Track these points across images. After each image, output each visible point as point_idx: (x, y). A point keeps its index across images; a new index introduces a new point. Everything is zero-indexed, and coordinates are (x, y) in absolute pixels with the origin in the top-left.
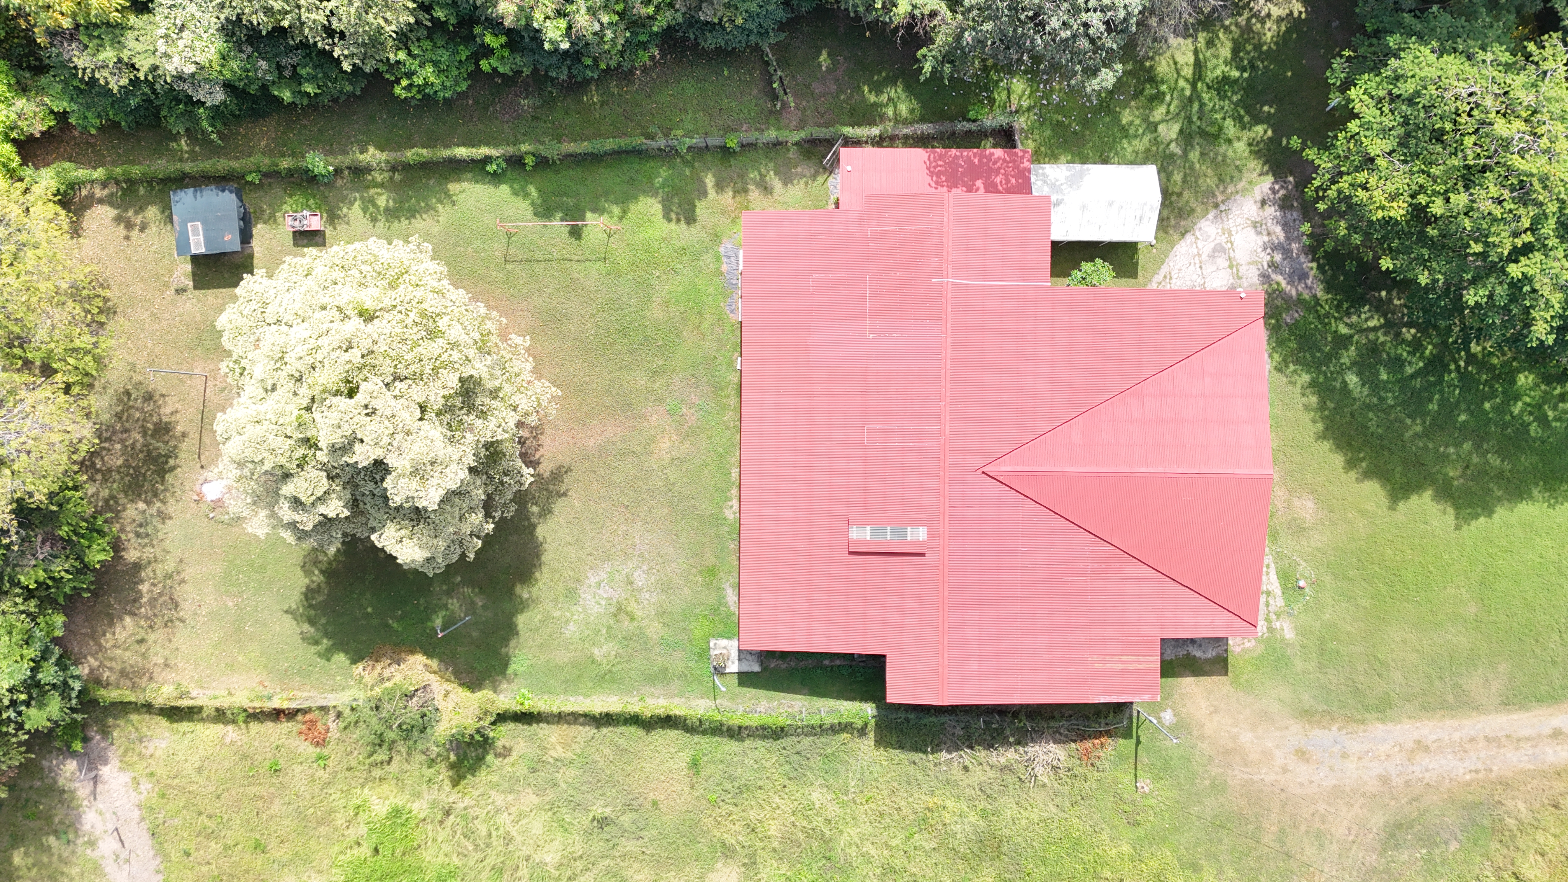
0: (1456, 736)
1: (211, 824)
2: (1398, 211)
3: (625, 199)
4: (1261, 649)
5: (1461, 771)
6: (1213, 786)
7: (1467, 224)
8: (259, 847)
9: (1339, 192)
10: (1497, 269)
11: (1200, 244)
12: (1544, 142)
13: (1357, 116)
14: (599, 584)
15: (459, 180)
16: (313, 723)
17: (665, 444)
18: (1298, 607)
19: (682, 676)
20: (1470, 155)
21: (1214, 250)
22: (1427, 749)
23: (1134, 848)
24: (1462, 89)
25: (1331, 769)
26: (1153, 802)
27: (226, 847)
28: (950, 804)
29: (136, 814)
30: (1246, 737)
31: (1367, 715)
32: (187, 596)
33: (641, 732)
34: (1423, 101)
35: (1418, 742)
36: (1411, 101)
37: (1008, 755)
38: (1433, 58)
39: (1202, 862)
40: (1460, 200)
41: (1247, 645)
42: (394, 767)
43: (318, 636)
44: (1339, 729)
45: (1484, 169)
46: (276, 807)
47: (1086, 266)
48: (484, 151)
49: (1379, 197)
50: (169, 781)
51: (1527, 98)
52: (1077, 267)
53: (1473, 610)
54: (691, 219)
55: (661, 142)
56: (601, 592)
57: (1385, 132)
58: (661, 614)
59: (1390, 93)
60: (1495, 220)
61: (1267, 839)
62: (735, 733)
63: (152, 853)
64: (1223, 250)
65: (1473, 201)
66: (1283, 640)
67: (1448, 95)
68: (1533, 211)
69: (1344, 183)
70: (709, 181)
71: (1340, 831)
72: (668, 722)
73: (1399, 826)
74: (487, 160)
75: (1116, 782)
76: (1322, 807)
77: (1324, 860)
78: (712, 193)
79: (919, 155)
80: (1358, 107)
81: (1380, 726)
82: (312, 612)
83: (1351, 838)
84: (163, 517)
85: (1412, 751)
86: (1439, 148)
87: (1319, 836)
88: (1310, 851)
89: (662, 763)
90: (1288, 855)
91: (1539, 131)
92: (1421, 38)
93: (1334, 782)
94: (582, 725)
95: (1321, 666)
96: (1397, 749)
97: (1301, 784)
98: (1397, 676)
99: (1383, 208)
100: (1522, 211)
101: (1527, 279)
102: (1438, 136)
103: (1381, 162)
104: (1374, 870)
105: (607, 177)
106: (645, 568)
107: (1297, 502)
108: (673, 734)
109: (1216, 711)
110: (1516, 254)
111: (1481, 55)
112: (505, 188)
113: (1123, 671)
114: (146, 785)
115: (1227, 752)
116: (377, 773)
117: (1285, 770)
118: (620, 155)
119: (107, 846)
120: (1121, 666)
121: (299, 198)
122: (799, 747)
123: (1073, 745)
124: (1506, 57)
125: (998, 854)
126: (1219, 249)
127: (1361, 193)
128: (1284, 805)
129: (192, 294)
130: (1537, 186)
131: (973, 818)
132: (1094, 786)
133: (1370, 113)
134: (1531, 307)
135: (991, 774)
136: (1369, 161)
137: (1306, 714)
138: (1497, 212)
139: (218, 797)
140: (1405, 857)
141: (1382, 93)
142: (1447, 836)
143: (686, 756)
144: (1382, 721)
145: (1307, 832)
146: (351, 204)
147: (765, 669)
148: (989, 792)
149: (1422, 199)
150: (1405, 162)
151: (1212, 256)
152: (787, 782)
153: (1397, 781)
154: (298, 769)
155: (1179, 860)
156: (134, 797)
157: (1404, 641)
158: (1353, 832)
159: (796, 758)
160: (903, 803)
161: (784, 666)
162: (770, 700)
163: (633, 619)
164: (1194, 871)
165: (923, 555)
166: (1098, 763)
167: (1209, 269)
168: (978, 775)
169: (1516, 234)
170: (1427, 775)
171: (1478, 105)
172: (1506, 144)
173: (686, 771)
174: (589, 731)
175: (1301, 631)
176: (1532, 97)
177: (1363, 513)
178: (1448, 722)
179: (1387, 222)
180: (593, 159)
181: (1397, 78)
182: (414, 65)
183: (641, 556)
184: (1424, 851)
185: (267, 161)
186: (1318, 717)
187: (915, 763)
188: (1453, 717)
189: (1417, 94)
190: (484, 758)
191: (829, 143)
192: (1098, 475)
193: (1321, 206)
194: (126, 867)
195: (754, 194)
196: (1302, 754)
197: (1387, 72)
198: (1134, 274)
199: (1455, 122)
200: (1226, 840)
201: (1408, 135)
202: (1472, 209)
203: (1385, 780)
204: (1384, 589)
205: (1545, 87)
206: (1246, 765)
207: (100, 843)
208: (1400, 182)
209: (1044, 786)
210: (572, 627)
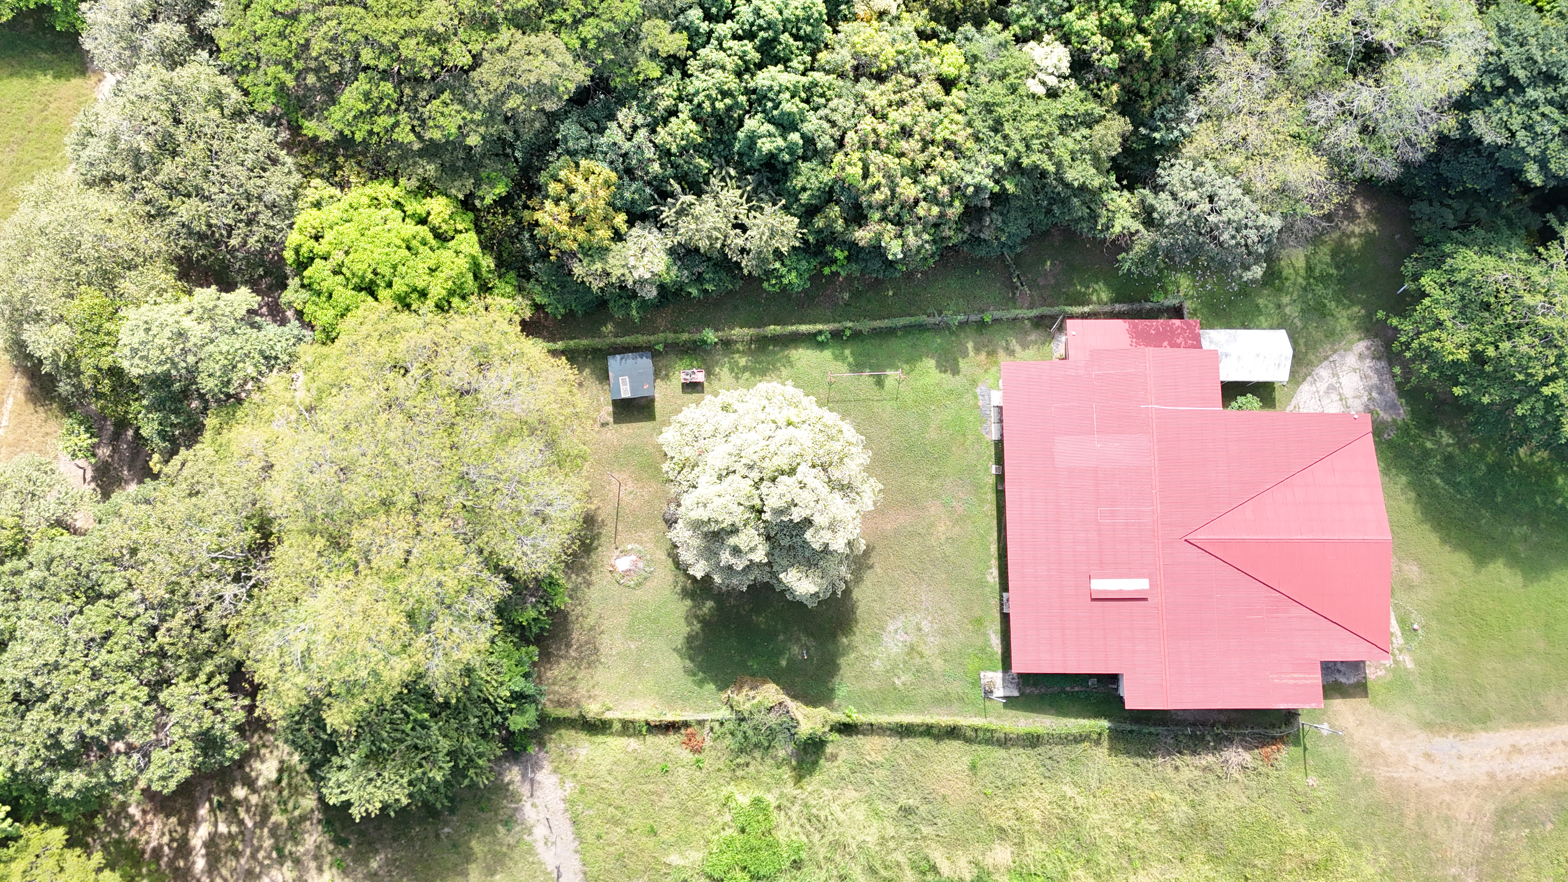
0: (1541, 741)
1: (618, 814)
2: (1463, 355)
3: (912, 360)
4: (1389, 677)
5: (1548, 768)
6: (1365, 782)
7: (1513, 361)
8: (653, 832)
9: (1420, 344)
10: (1535, 390)
11: (1318, 384)
12: (1558, 308)
13: (1428, 295)
14: (896, 631)
15: (796, 348)
16: (693, 735)
17: (942, 528)
18: (1414, 644)
19: (961, 699)
20: (1510, 318)
21: (1328, 388)
22: (1520, 751)
23: (1309, 831)
24: (1500, 277)
25: (1451, 768)
26: (1320, 794)
27: (629, 831)
28: (1167, 796)
29: (562, 806)
30: (1385, 744)
31: (1473, 726)
32: (604, 642)
33: (932, 742)
34: (1474, 284)
35: (1513, 746)
36: (1464, 284)
37: (1209, 759)
38: (1475, 257)
39: (1361, 842)
40: (1506, 346)
41: (1380, 673)
42: (752, 769)
43: (696, 670)
44: (1454, 737)
45: (1519, 327)
46: (667, 800)
47: (1241, 399)
48: (819, 327)
49: (1449, 346)
50: (588, 781)
51: (1543, 281)
52: (1235, 399)
53: (1542, 645)
54: (956, 371)
55: (937, 319)
56: (898, 636)
57: (1449, 305)
58: (943, 652)
59: (1449, 280)
60: (1530, 358)
61: (1408, 823)
62: (1005, 742)
63: (573, 836)
64: (1334, 388)
65: (1515, 347)
66: (1406, 669)
67: (1491, 280)
68: (1556, 352)
69: (1424, 338)
70: (970, 345)
71: (1462, 816)
72: (952, 733)
73: (1506, 811)
74: (820, 332)
75: (1290, 778)
76: (1447, 798)
77: (1453, 839)
78: (971, 353)
79: (1120, 326)
80: (1428, 289)
81: (1483, 734)
82: (692, 652)
83: (1471, 821)
84: (589, 584)
85: (1510, 753)
86: (1487, 314)
87: (1447, 820)
88: (1442, 832)
89: (948, 766)
90: (1425, 835)
91: (1554, 301)
92: (1466, 245)
93: (1454, 778)
94: (889, 736)
95: (1435, 689)
96: (1498, 751)
97: (1430, 780)
98: (1492, 696)
99: (1453, 354)
100: (1548, 352)
101: (1554, 396)
102: (1487, 307)
103: (1449, 324)
104: (1491, 846)
105: (897, 344)
106: (930, 618)
107: (1405, 567)
108: (957, 743)
109: (1361, 724)
110: (1548, 380)
111: (1508, 255)
112: (827, 354)
113: (1295, 685)
114: (569, 784)
115: (1372, 756)
116: (740, 773)
117: (1417, 769)
118: (908, 329)
119: (540, 831)
120: (1292, 682)
121: (686, 361)
122: (1051, 753)
123: (1256, 751)
124: (1525, 256)
125: (1206, 835)
126: (1331, 388)
127: (1435, 344)
128: (1419, 796)
129: (613, 427)
130: (1557, 336)
131: (1184, 807)
132: (1275, 782)
133: (1437, 293)
134: (1561, 416)
135: (1197, 773)
136: (1439, 324)
137: (1428, 726)
138: (1532, 353)
139: (623, 793)
140: (1513, 835)
141: (1443, 281)
142: (1543, 818)
143: (967, 760)
144: (1486, 730)
145: (1438, 817)
146: (723, 366)
147: (1022, 694)
148: (1196, 786)
149: (1480, 347)
150: (1464, 323)
151: (1327, 393)
152: (1043, 781)
153: (1501, 776)
154: (681, 770)
155: (1344, 840)
156: (560, 794)
157: (1494, 669)
158: (1473, 816)
159: (1048, 762)
160: (1131, 796)
161: (1036, 692)
162: (1026, 718)
163: (922, 657)
164: (1356, 849)
165: (1145, 599)
166: (1276, 763)
167: (1326, 401)
168: (1186, 774)
169: (1545, 367)
170: (1523, 771)
171: (1511, 287)
172: (1532, 309)
173: (967, 772)
174: (891, 742)
175: (1418, 663)
176: (1546, 280)
177: (1454, 574)
178: (1534, 731)
179: (1455, 363)
180: (891, 332)
181: (1452, 271)
182: (784, 270)
183: (927, 609)
184: (1527, 831)
185: (672, 335)
186: (1437, 728)
187: (1138, 765)
188: (1537, 726)
189: (1468, 280)
190: (817, 762)
191: (1054, 318)
192: (1267, 541)
193: (1408, 354)
194: (553, 848)
195: (1002, 355)
196: (1428, 757)
197: (1446, 267)
198: (1273, 406)
199: (1496, 297)
200: (1377, 825)
201: (1465, 306)
202: (1515, 352)
203: (1492, 776)
204: (1476, 631)
205: (1554, 274)
206: (1387, 766)
207: (535, 830)
208: (1462, 336)
209: (1237, 781)
210: (877, 662)
